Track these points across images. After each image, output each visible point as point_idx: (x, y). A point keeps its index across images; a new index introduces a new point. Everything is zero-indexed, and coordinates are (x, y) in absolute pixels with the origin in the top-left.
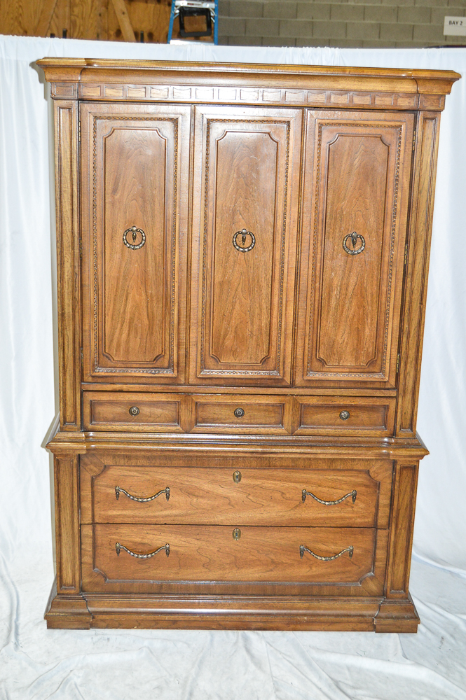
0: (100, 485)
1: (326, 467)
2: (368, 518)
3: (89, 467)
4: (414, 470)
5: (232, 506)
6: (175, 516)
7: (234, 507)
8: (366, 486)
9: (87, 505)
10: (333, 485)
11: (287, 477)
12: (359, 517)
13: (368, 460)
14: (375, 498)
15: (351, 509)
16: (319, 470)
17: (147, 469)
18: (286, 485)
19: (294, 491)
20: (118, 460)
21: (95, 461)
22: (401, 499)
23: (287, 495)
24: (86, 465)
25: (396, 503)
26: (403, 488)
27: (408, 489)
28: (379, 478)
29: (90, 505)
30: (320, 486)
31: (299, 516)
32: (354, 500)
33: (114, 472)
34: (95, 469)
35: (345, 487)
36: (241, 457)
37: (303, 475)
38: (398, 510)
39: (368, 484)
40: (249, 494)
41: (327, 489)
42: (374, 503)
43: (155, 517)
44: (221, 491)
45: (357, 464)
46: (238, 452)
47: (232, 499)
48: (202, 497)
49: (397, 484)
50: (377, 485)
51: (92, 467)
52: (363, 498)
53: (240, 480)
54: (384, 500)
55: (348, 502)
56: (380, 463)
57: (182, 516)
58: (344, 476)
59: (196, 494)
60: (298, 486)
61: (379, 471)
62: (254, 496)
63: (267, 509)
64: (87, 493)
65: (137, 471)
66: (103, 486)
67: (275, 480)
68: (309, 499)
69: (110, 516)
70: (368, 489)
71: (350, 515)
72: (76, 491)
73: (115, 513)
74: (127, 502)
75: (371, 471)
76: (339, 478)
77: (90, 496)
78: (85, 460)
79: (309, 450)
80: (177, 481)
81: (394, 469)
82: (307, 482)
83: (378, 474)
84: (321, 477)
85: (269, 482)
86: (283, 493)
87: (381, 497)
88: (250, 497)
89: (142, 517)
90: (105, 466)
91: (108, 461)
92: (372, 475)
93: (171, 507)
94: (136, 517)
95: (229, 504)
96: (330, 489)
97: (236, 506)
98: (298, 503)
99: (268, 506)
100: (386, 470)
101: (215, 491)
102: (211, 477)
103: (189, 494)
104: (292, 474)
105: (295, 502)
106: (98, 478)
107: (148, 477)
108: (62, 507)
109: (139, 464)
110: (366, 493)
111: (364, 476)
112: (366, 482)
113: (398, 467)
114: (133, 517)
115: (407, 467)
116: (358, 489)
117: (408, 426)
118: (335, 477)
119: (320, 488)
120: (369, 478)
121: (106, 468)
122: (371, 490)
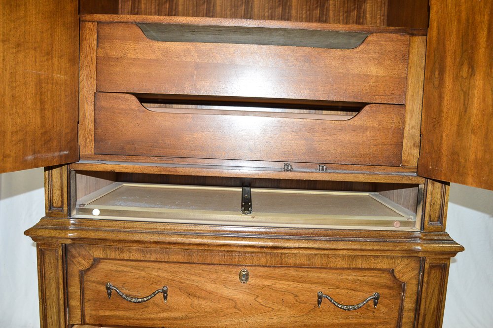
0: (90, 281)
1: (346, 266)
2: (390, 324)
3: (77, 259)
4: (444, 270)
5: (239, 309)
6: (175, 319)
7: (241, 311)
8: (389, 288)
9: (75, 303)
10: (353, 287)
11: (301, 277)
12: (380, 323)
13: (392, 258)
14: (399, 301)
15: (370, 314)
16: (337, 269)
17: (142, 264)
18: (300, 286)
19: (308, 293)
20: (108, 252)
21: (84, 252)
22: (428, 303)
23: (301, 298)
24: (74, 257)
25: (422, 307)
26: (430, 290)
27: (436, 292)
28: (404, 279)
29: (79, 304)
30: (338, 287)
31: (313, 322)
32: (375, 304)
33: (105, 266)
34: (83, 262)
35: (366, 288)
36: (248, 252)
37: (319, 275)
38: (425, 315)
39: (392, 285)
40: (258, 296)
41: (346, 291)
42: (397, 307)
43: (152, 319)
44: (227, 292)
45: (381, 262)
46: (245, 246)
47: (238, 302)
48: (204, 298)
49: (425, 285)
50: (401, 287)
51: (80, 259)
52: (386, 301)
53: (247, 279)
54: (409, 304)
55: (369, 306)
56: (406, 261)
57: (181, 319)
58: (365, 276)
59: (198, 294)
60: (313, 287)
61: (405, 270)
62: (263, 299)
63: (278, 313)
64: (75, 289)
65: (131, 267)
66: (94, 282)
67: (287, 280)
68: (325, 303)
69: (102, 316)
70: (391, 291)
71: (371, 321)
72: (61, 287)
73: (107, 313)
74: (120, 301)
75: (396, 271)
76: (360, 278)
77: (79, 293)
78: (74, 251)
79: (328, 246)
80: (176, 279)
81: (422, 269)
82: (323, 283)
83: (404, 273)
84: (339, 278)
85: (281, 282)
86: (296, 296)
87: (406, 300)
88: (259, 300)
89: (137, 319)
90: (95, 260)
91: (98, 253)
92: (397, 275)
93: (170, 309)
94: (130, 319)
95: (235, 307)
96: (349, 291)
97: (242, 309)
98: (312, 307)
99: (278, 310)
100: (413, 269)
101: (219, 292)
102: (215, 275)
103: (190, 294)
104: (307, 273)
105: (309, 306)
106: (88, 273)
107: (143, 274)
108: (48, 304)
109: (132, 258)
110: (388, 296)
111: (387, 276)
112: (390, 283)
113: (427, 266)
114: (127, 318)
115: (436, 266)
116: (380, 291)
117: (436, 219)
118: (355, 278)
119: (337, 290)
120: (392, 278)
121: (96, 261)
122: (395, 293)
